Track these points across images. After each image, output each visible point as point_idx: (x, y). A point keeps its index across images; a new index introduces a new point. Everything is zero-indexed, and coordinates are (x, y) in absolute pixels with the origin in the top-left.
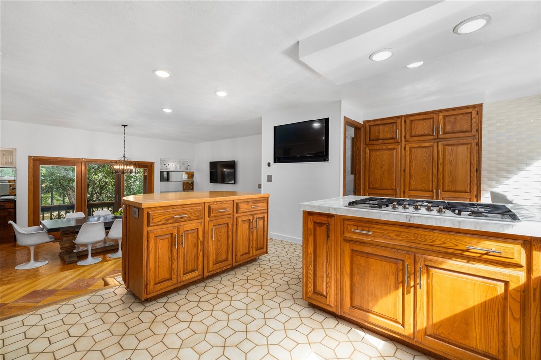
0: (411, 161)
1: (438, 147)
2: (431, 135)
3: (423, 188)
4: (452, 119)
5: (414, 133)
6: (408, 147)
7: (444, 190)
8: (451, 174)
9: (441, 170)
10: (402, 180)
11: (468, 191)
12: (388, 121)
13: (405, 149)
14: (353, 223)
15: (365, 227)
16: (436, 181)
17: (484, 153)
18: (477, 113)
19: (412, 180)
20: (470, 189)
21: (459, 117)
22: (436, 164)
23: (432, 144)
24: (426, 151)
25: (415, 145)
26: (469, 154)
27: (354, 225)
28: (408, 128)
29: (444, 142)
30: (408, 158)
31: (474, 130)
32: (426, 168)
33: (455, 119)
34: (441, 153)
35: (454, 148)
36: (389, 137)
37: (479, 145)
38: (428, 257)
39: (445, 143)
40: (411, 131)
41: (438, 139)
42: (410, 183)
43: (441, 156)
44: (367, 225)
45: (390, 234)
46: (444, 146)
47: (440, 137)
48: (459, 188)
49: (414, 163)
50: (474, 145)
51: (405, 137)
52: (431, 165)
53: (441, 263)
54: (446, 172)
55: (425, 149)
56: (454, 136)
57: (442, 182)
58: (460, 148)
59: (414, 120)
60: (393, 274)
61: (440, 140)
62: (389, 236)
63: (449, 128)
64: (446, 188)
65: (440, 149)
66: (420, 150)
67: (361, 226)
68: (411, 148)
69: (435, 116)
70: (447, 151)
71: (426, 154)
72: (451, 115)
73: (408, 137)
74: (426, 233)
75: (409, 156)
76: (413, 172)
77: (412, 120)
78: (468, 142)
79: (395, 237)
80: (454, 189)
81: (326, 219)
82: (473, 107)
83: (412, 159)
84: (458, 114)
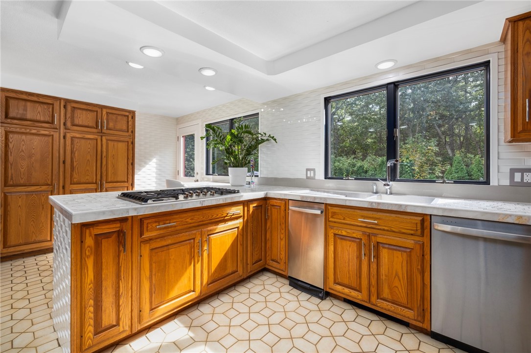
0: (72, 152)
1: (101, 140)
2: (95, 128)
3: (87, 181)
4: (114, 117)
5: (76, 122)
6: (68, 136)
7: (108, 181)
8: (114, 166)
9: (104, 163)
10: (61, 173)
11: (126, 181)
12: (41, 100)
13: (64, 137)
14: (153, 220)
15: (167, 220)
16: (100, 173)
17: (136, 150)
18: (132, 118)
19: (74, 173)
20: (127, 179)
21: (119, 117)
22: (99, 157)
23: (96, 137)
24: (90, 143)
25: (78, 135)
26: (126, 150)
27: (156, 222)
28: (69, 115)
29: (106, 137)
30: (68, 148)
31: (130, 131)
32: (90, 160)
33: (117, 118)
34: (104, 147)
35: (116, 143)
36: (42, 119)
37: (133, 143)
38: (209, 228)
39: (108, 138)
40: (72, 118)
41: (101, 133)
42: (71, 176)
43: (104, 150)
44: (168, 218)
45: (187, 220)
46: (107, 140)
47: (104, 131)
48: (119, 179)
49: (76, 155)
50: (130, 143)
51: (65, 124)
52: (95, 158)
53: (215, 229)
54: (109, 165)
55: (89, 141)
56: (115, 132)
57: (105, 174)
58: (120, 144)
59: (77, 108)
60: (188, 254)
61: (104, 134)
62: (187, 222)
63: (111, 125)
64: (109, 180)
65: (104, 143)
66: (83, 141)
67: (163, 221)
68: (72, 138)
69: (99, 110)
70: (110, 146)
71: (89, 146)
72: (113, 114)
73: (69, 124)
74: (208, 211)
75: (70, 146)
76: (75, 164)
77: (74, 108)
78: (125, 140)
79: (190, 221)
80: (116, 180)
81: (118, 225)
82: (130, 112)
83: (75, 149)
84: (119, 115)
